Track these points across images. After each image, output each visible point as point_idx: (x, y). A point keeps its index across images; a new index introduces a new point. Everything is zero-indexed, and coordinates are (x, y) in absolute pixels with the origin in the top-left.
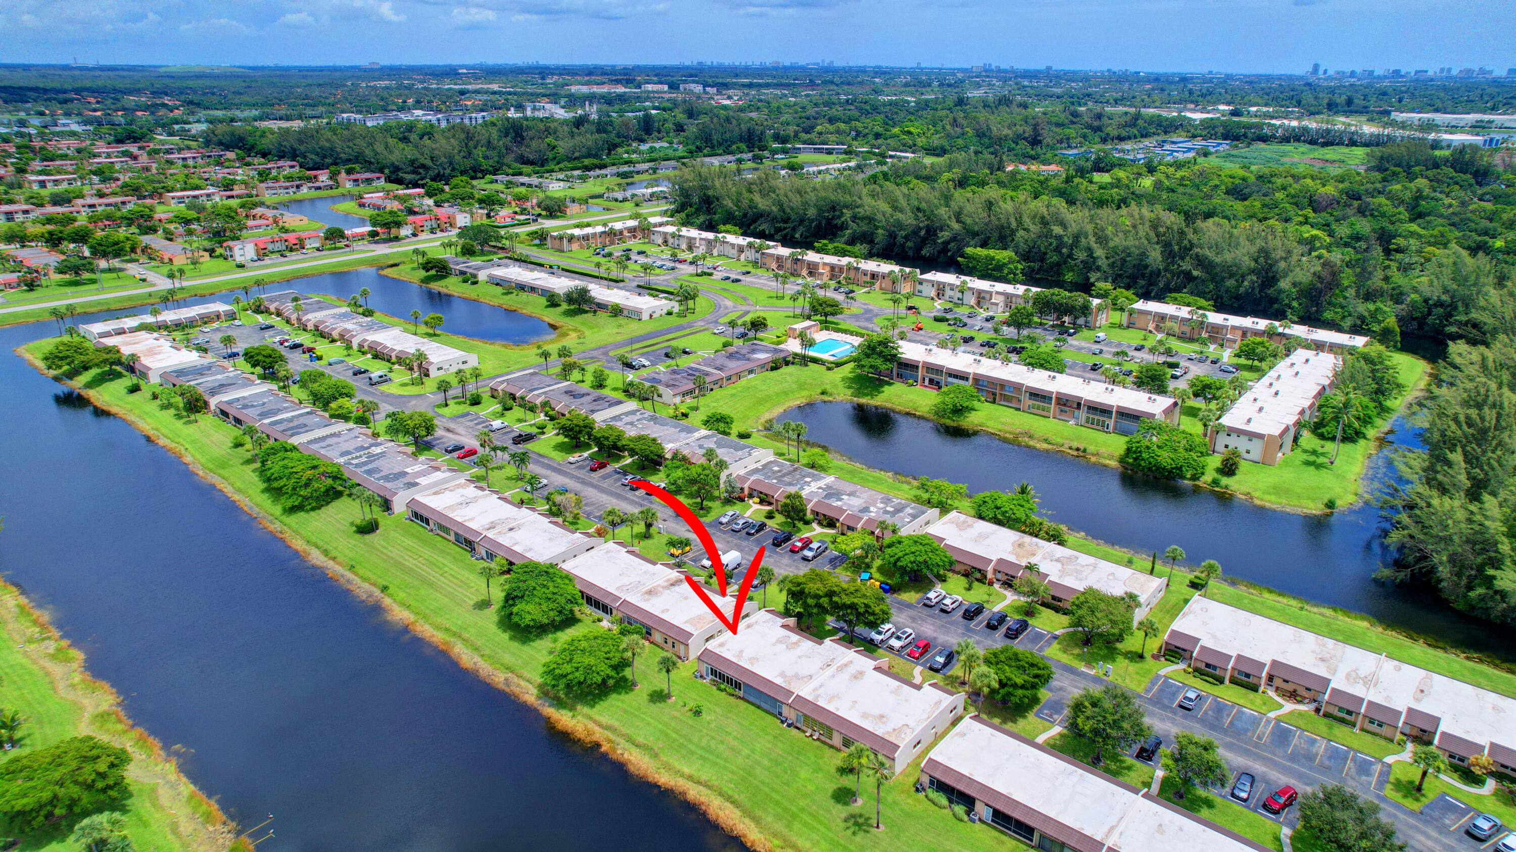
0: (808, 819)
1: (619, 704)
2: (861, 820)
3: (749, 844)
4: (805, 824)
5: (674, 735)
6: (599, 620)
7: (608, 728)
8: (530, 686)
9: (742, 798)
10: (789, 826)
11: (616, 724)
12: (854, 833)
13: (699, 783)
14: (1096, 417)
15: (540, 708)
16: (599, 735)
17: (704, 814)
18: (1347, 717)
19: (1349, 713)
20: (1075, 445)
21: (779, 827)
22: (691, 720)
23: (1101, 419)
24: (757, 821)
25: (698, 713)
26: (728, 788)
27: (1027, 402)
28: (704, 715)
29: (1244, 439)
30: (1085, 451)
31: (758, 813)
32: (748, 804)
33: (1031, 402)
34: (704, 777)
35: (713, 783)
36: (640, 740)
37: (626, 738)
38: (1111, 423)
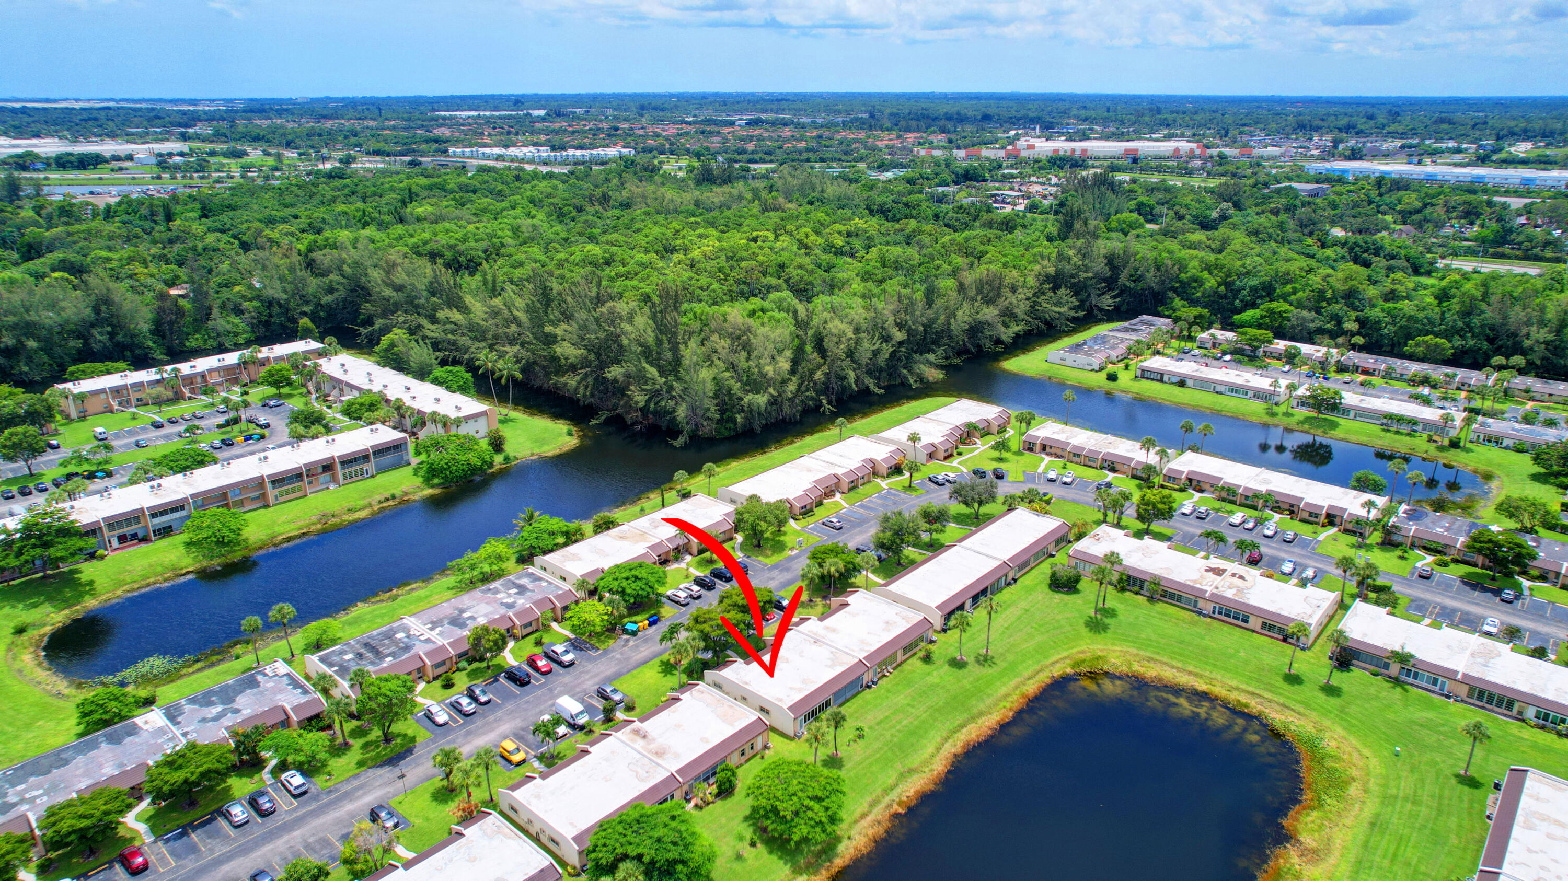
0: (981, 682)
2: (981, 658)
4: (986, 685)
5: (889, 753)
7: (873, 804)
9: (959, 718)
10: (988, 695)
11: (868, 799)
12: (993, 663)
13: (943, 744)
14: (352, 469)
16: (879, 813)
17: (978, 742)
21: (988, 700)
23: (358, 467)
24: (981, 714)
25: (861, 736)
26: (949, 725)
27: (272, 493)
28: (863, 731)
29: (471, 422)
30: (394, 496)
31: (975, 711)
32: (965, 716)
33: (276, 492)
34: (938, 738)
35: (944, 735)
36: (890, 781)
37: (885, 792)
38: (370, 467)
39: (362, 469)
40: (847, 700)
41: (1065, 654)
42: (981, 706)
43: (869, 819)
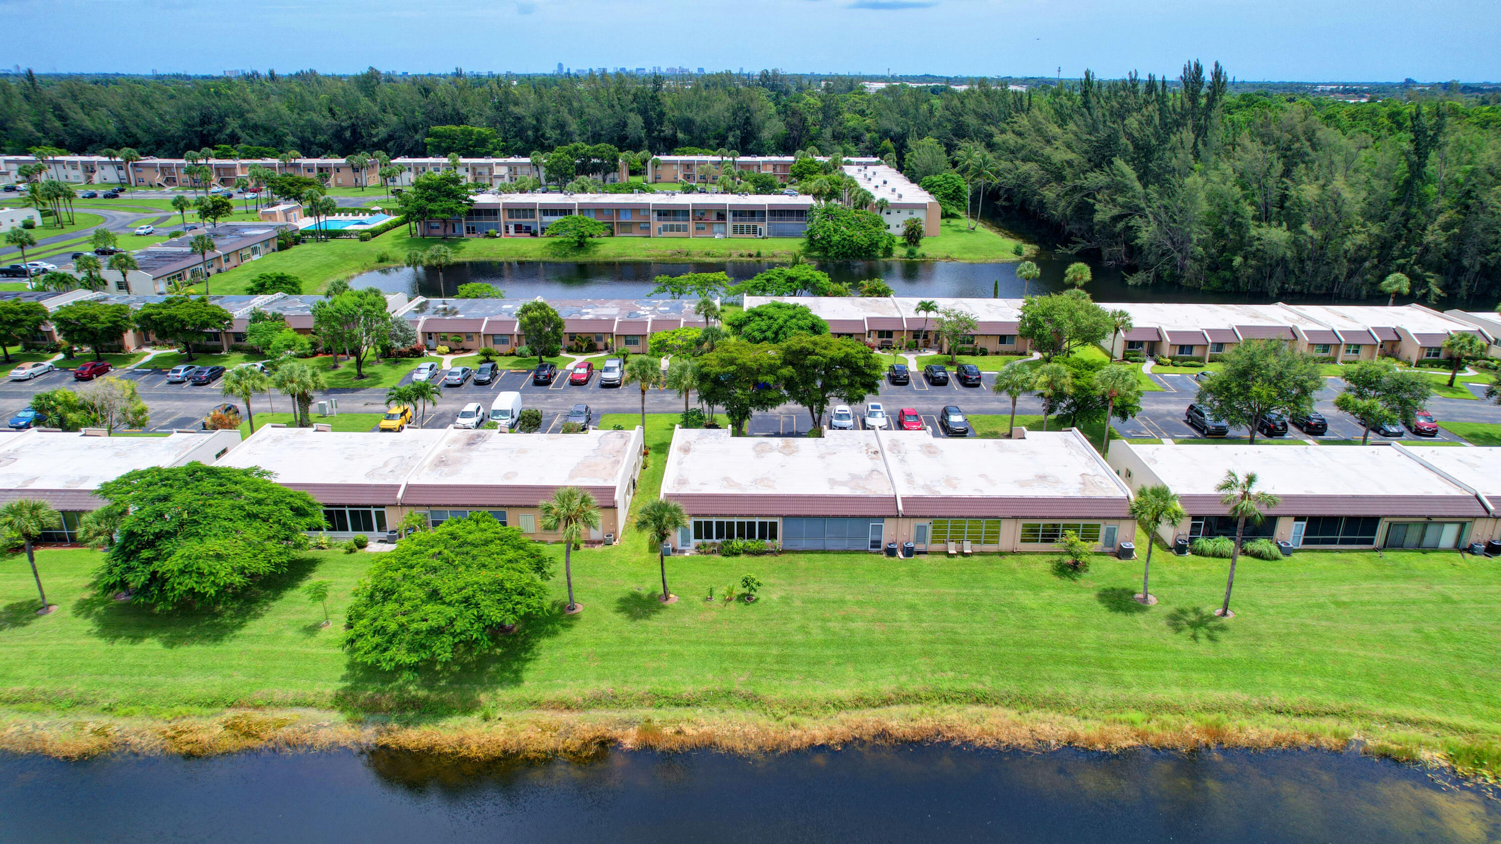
0: (1128, 655)
1: (570, 651)
2: (1192, 617)
3: (1100, 746)
4: (1135, 665)
5: (750, 650)
6: (361, 545)
7: (597, 701)
8: (312, 713)
9: (987, 684)
10: (1116, 682)
11: (606, 686)
12: (1211, 638)
13: (887, 702)
14: (745, 224)
15: (385, 740)
16: (587, 722)
17: (967, 743)
18: (1326, 355)
19: (1326, 347)
20: (745, 252)
21: (1102, 692)
22: (751, 612)
23: (751, 224)
24: (1056, 704)
25: (747, 598)
26: (947, 681)
27: (656, 224)
28: (760, 594)
29: (901, 210)
30: (759, 255)
31: (1046, 690)
32: (1012, 687)
33: (660, 224)
34: (887, 687)
35: (911, 688)
36: (687, 689)
37: (657, 699)
38: (764, 226)
39: (755, 227)
40: (824, 552)
41: (1467, 721)
42: (1073, 690)
43: (566, 717)
